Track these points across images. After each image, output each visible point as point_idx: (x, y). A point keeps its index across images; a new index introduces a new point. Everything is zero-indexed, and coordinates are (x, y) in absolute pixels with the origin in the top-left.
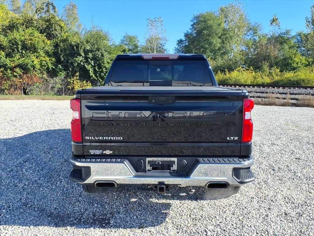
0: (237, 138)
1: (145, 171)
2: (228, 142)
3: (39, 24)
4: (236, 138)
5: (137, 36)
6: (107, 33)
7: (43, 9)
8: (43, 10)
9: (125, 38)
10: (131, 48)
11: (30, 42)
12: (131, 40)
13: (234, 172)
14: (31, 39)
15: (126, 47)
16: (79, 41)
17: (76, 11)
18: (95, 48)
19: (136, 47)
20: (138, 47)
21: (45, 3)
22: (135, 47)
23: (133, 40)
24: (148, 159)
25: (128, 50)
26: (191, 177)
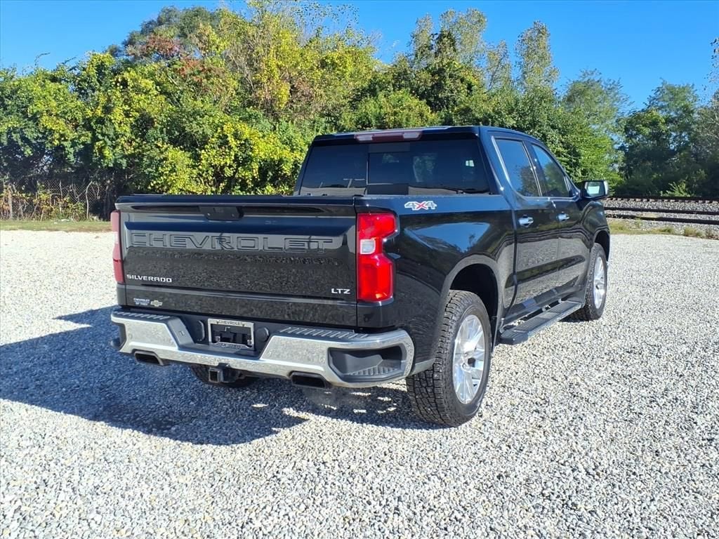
0: (348, 290)
1: (205, 341)
2: (334, 298)
3: (420, 80)
4: (347, 292)
5: (693, 85)
6: (615, 83)
7: (430, 48)
8: (432, 49)
9: (659, 93)
10: (675, 115)
11: (392, 118)
12: (676, 97)
13: (331, 355)
14: (395, 113)
15: (661, 115)
16: (491, 111)
17: (545, 41)
18: (527, 122)
19: (688, 111)
20: (692, 112)
21: (436, 34)
22: (684, 111)
23: (681, 96)
24: (211, 321)
25: (663, 121)
26: (261, 359)
